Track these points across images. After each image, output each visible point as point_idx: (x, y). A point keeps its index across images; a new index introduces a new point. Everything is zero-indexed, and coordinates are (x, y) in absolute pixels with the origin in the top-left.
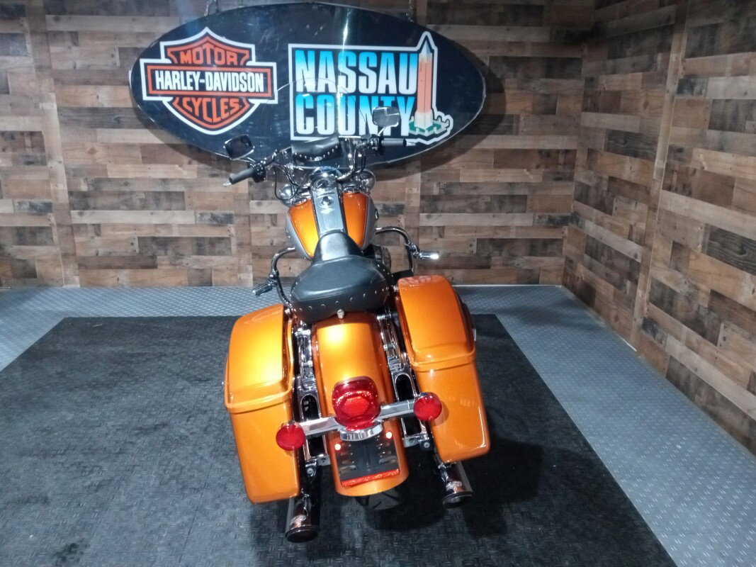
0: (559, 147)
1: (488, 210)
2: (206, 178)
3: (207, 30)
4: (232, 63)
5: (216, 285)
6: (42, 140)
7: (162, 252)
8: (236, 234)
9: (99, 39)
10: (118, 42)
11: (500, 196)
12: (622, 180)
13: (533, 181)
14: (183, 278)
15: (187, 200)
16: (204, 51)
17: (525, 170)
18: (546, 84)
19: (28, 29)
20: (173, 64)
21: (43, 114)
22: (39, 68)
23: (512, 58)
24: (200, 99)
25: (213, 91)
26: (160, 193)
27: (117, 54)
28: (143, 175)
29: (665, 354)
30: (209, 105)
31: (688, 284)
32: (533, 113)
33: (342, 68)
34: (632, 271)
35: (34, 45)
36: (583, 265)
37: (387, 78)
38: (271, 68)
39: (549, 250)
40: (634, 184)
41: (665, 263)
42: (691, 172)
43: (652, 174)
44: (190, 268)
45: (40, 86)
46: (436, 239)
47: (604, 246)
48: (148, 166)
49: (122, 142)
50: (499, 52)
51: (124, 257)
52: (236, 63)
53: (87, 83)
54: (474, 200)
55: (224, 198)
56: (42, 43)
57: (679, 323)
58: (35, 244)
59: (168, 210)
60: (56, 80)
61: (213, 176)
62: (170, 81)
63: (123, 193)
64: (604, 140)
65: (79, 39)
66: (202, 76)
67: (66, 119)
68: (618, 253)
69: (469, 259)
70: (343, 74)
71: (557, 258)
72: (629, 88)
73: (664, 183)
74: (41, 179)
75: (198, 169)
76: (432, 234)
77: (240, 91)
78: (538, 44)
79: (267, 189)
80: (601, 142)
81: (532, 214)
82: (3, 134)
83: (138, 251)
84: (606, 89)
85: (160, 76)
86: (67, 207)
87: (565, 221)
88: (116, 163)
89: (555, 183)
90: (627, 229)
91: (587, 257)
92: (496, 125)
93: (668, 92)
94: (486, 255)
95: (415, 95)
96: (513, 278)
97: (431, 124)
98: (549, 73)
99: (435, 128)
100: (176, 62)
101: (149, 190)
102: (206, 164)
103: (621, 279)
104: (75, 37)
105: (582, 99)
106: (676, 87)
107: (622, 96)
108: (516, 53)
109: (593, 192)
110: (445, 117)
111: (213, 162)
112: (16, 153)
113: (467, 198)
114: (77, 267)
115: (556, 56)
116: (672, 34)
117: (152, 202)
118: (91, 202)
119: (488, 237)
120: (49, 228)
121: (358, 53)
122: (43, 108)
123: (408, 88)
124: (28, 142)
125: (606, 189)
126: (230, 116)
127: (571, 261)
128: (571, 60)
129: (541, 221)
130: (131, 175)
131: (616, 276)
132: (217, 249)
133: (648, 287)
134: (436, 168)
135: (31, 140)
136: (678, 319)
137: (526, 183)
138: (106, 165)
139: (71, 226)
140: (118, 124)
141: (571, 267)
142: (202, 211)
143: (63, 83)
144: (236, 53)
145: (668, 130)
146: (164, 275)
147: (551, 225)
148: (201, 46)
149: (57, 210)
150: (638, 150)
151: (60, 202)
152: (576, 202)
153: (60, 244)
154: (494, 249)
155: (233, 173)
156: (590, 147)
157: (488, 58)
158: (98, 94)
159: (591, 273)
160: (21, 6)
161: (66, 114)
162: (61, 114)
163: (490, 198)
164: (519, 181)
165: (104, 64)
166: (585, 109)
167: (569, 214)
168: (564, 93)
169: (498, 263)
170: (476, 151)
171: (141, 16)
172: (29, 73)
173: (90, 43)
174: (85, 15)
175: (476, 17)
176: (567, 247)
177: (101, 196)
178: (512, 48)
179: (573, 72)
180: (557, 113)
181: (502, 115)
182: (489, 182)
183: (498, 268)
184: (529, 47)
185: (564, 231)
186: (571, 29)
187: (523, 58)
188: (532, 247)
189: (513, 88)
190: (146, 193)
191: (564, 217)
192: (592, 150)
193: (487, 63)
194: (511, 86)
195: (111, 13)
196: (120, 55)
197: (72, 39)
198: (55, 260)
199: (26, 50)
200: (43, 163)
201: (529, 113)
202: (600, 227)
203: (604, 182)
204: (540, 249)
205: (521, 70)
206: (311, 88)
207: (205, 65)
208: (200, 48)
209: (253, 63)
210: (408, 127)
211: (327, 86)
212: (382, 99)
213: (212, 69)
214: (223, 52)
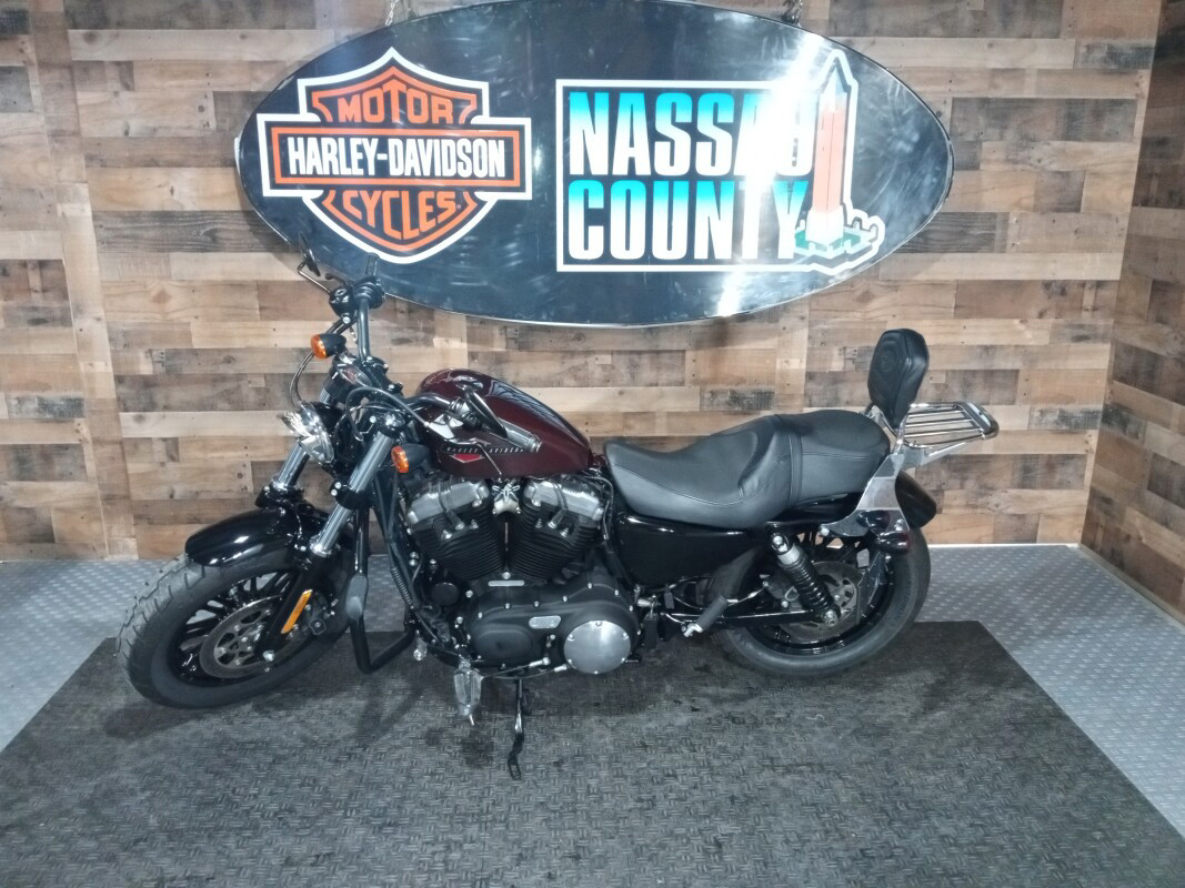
0: (1084, 275)
1: (941, 399)
2: (388, 347)
3: (392, 53)
4: (443, 120)
6: (64, 278)
9: (175, 77)
10: (212, 81)
11: (966, 371)
13: (1031, 343)
16: (387, 96)
17: (1016, 322)
18: (1063, 152)
19: (35, 61)
20: (324, 123)
21: (63, 225)
22: (57, 135)
23: (998, 100)
24: (377, 194)
25: (403, 177)
27: (210, 105)
28: (260, 342)
30: (396, 204)
32: (1035, 209)
33: (663, 125)
35: (46, 91)
36: (1146, 515)
38: (521, 129)
39: (1058, 477)
45: (59, 170)
48: (273, 324)
49: (218, 277)
50: (973, 89)
51: (223, 501)
52: (450, 120)
53: (152, 163)
56: (61, 86)
58: (54, 480)
60: (90, 158)
61: (401, 341)
62: (316, 157)
63: (223, 378)
65: (135, 77)
66: (383, 148)
67: (111, 234)
70: (665, 139)
71: (1073, 492)
74: (63, 352)
77: (457, 177)
78: (1050, 72)
79: (504, 366)
81: (1027, 407)
83: (251, 489)
85: (296, 149)
86: (112, 408)
87: (1090, 419)
88: (211, 319)
89: (1075, 346)
92: (965, 234)
94: (935, 488)
95: (810, 178)
96: (986, 530)
97: (841, 236)
98: (1070, 133)
99: (849, 242)
100: (329, 118)
101: (274, 371)
102: (386, 319)
104: (126, 71)
105: (1132, 180)
108: (1006, 91)
109: (1168, 369)
110: (867, 221)
111: (400, 316)
112: (11, 303)
114: (132, 521)
115: (1086, 97)
117: (278, 393)
118: (159, 397)
121: (695, 95)
122: (64, 215)
123: (795, 165)
124: (35, 280)
126: (438, 226)
127: (1108, 501)
128: (1115, 103)
129: (1045, 420)
130: (238, 344)
134: (838, 320)
135: (42, 276)
137: (1017, 346)
138: (189, 324)
139: (121, 443)
140: (212, 243)
141: (1106, 512)
143: (102, 166)
144: (456, 102)
147: (1064, 428)
148: (380, 85)
149: (93, 412)
151: (98, 397)
152: (1115, 382)
153: (99, 477)
154: (951, 477)
155: (440, 336)
156: (1160, 277)
157: (950, 102)
158: (173, 184)
159: (1166, 532)
160: (19, 12)
161: (109, 226)
162: (101, 226)
163: (944, 376)
164: (1002, 343)
165: (186, 125)
166: (1141, 200)
167: (1100, 407)
168: (1098, 169)
169: (956, 502)
170: (919, 284)
171: (260, 28)
172: (36, 145)
173: (157, 83)
174: (146, 28)
175: (927, 21)
176: (1094, 470)
177: (179, 384)
178: (999, 80)
179: (1119, 129)
180: (1082, 210)
181: (974, 214)
182: (944, 345)
183: (956, 511)
184: (1031, 81)
185: (1088, 439)
186: (1119, 43)
187: (1019, 100)
188: (1027, 470)
189: (997, 160)
190: (268, 378)
191: (1089, 413)
192: (1167, 284)
193: (947, 111)
194: (994, 157)
195: (199, 23)
196: (216, 104)
197: (121, 78)
198: (89, 508)
199: (30, 101)
200: (65, 321)
201: (1027, 209)
204: (1040, 474)
205: (1014, 124)
206: (599, 168)
207: (387, 123)
208: (379, 90)
209: (485, 118)
210: (794, 241)
211: (632, 162)
212: (742, 186)
213: (402, 132)
214: (423, 98)
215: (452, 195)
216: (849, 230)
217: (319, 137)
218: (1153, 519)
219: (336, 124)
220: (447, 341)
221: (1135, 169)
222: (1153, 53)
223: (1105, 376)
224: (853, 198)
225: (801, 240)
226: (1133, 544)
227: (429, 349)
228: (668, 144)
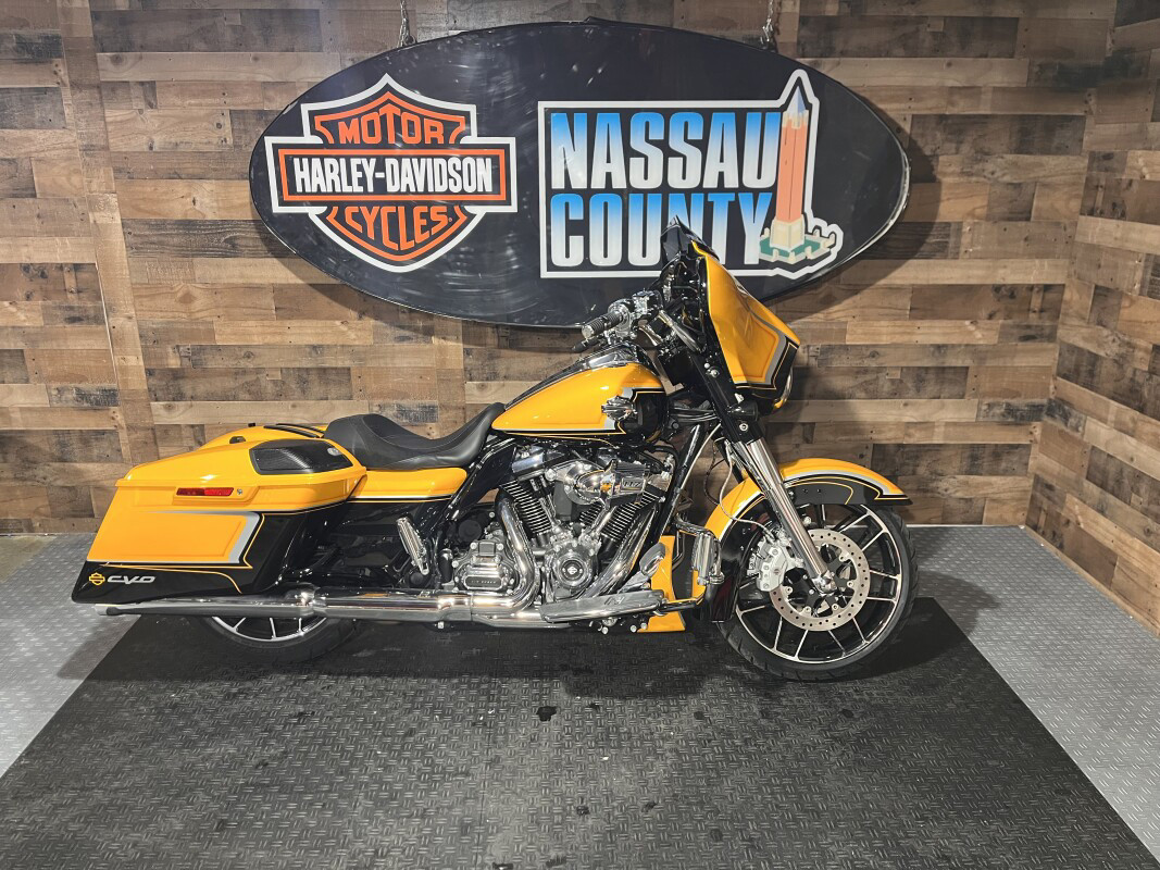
0: (1032, 282)
1: (894, 395)
2: (391, 344)
3: (387, 79)
4: (434, 140)
6: (97, 281)
9: (194, 96)
10: (228, 101)
11: (919, 368)
13: (981, 342)
15: (355, 382)
17: (967, 323)
18: (1015, 164)
19: (66, 79)
20: (326, 145)
21: (97, 232)
22: (88, 150)
23: (955, 117)
25: (399, 193)
26: (308, 370)
27: (226, 122)
28: (278, 339)
30: (393, 218)
32: (988, 218)
33: (637, 143)
35: (78, 110)
36: (1085, 502)
37: (722, 160)
38: (506, 147)
39: (1003, 465)
45: (90, 182)
46: (797, 446)
47: (1139, 476)
48: (288, 323)
49: (241, 281)
50: (928, 106)
52: (441, 141)
53: (175, 175)
54: (868, 377)
55: (421, 377)
56: (91, 105)
58: (93, 462)
60: (118, 171)
61: (402, 339)
62: (319, 176)
63: (245, 372)
64: (1139, 274)
65: (158, 96)
66: (380, 167)
67: (140, 240)
70: (639, 155)
71: (1018, 478)
74: (97, 348)
75: (375, 327)
76: (789, 436)
77: (448, 192)
78: (1003, 90)
79: (496, 361)
80: (1132, 277)
81: (977, 400)
82: (26, 268)
84: (1148, 177)
85: (302, 170)
86: (144, 398)
87: (1035, 412)
88: (232, 319)
89: (1021, 345)
91: (1092, 488)
92: (921, 242)
95: (773, 189)
96: (937, 514)
97: (802, 243)
98: (1022, 148)
99: (809, 249)
101: (289, 366)
102: (390, 319)
104: (150, 91)
105: (1082, 193)
108: (962, 107)
109: (1106, 369)
110: (827, 229)
111: (401, 315)
112: (49, 302)
113: (858, 373)
115: (1037, 113)
117: (293, 385)
118: (187, 387)
119: (893, 442)
121: (667, 114)
122: (95, 222)
123: (759, 177)
124: (70, 282)
125: (1146, 369)
126: (432, 238)
127: (1050, 487)
128: (1066, 120)
129: (991, 414)
130: (257, 340)
134: (803, 320)
135: (76, 278)
137: (967, 345)
138: (212, 323)
139: (153, 429)
140: (232, 249)
141: (1049, 498)
142: (380, 402)
143: (129, 178)
144: (443, 121)
147: (1010, 420)
148: (376, 109)
149: (126, 401)
151: (132, 387)
152: (1061, 380)
153: (133, 460)
154: (905, 465)
155: (438, 336)
156: (1101, 283)
157: (909, 119)
158: (195, 195)
159: (1101, 519)
160: (53, 37)
161: (137, 232)
162: (130, 233)
163: (899, 372)
164: (953, 342)
165: (206, 141)
166: (1087, 210)
167: (1045, 401)
168: (1049, 180)
169: (909, 487)
170: (880, 288)
171: (271, 51)
172: (69, 159)
173: (179, 103)
174: (167, 50)
175: (889, 42)
177: (204, 377)
178: (956, 98)
179: (1068, 144)
180: (1032, 219)
181: (930, 223)
182: (901, 344)
184: (987, 97)
185: (1033, 430)
186: (1070, 63)
187: (975, 116)
188: (974, 458)
189: (952, 174)
190: (284, 371)
191: (1034, 406)
192: (1108, 289)
193: (907, 127)
194: (951, 169)
195: (214, 46)
196: (231, 123)
197: (145, 97)
199: (64, 119)
200: (98, 320)
201: (978, 218)
202: (1129, 438)
203: (1139, 354)
204: (986, 463)
205: (970, 139)
206: (579, 182)
207: (384, 144)
208: (375, 113)
209: (473, 139)
210: (759, 248)
211: (609, 176)
212: (711, 197)
213: (398, 152)
214: (416, 120)
215: (444, 209)
216: (809, 237)
217: (322, 158)
218: (1089, 506)
219: (337, 145)
220: (444, 341)
221: (1083, 181)
223: (1051, 372)
224: (813, 208)
226: (1071, 527)
227: (428, 346)
228: (642, 160)
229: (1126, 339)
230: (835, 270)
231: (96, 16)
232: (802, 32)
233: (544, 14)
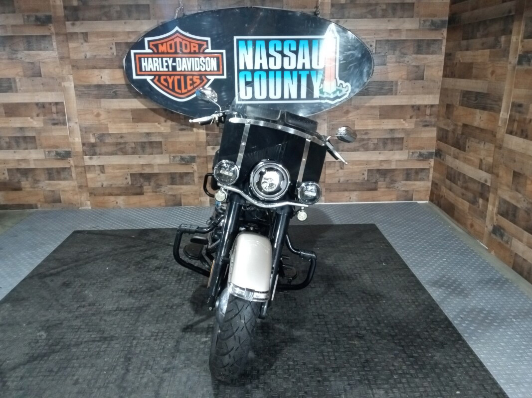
0: (426, 103)
1: (375, 149)
2: (177, 132)
3: (177, 28)
4: (195, 51)
5: (185, 206)
6: (64, 109)
7: (147, 183)
8: (198, 170)
9: (101, 37)
10: (114, 39)
11: (384, 138)
12: (473, 126)
13: (408, 128)
14: (162, 201)
15: (164, 147)
16: (175, 43)
17: (402, 120)
18: (416, 58)
19: (54, 32)
20: (154, 53)
21: (64, 90)
22: (62, 58)
23: (392, 40)
24: (172, 77)
25: (181, 71)
26: (145, 143)
27: (114, 47)
28: (133, 130)
29: (511, 252)
30: (179, 81)
31: (526, 202)
32: (407, 79)
33: (272, 52)
34: (483, 192)
35: (58, 43)
36: (445, 187)
37: (304, 58)
38: (222, 54)
39: (420, 177)
40: (483, 129)
41: (508, 186)
42: (527, 121)
43: (498, 122)
44: (166, 194)
45: (62, 71)
46: (338, 170)
47: (460, 174)
48: (137, 124)
49: (118, 108)
50: (383, 36)
51: (120, 187)
52: (197, 51)
53: (94, 68)
54: (365, 142)
55: (189, 145)
56: (63, 41)
57: (521, 229)
58: (61, 180)
59: (151, 154)
60: (73, 66)
61: (182, 130)
62: (152, 65)
63: (120, 144)
64: (459, 98)
65: (89, 38)
66: (174, 61)
67: (81, 93)
68: (471, 179)
69: (362, 184)
70: (272, 56)
71: (426, 182)
72: (479, 61)
73: (507, 129)
74: (64, 135)
75: (171, 125)
76: (335, 167)
77: (200, 71)
78: (410, 30)
79: (218, 138)
80: (456, 100)
81: (407, 151)
82: (37, 104)
83: (130, 183)
84: (461, 61)
85: (145, 62)
86: (81, 154)
87: (430, 155)
88: (115, 123)
89: (424, 129)
90: (477, 162)
91: (448, 182)
92: (382, 89)
93: (510, 63)
94: (374, 181)
95: (324, 69)
96: (394, 196)
97: (335, 90)
98: (419, 51)
99: (338, 92)
100: (156, 51)
101: (138, 141)
102: (176, 122)
103: (475, 198)
104: (85, 36)
105: (442, 69)
106: (517, 59)
107: (474, 66)
108: (395, 37)
109: (450, 134)
110: (345, 84)
111: (182, 121)
112: (46, 117)
113: (360, 141)
114: (89, 195)
115: (424, 39)
116: (513, 21)
117: (139, 149)
118: (98, 150)
119: (375, 168)
120: (69, 168)
121: (283, 41)
122: (64, 86)
123: (318, 64)
124: (54, 109)
125: (460, 133)
126: (193, 89)
127: (437, 184)
129: (414, 156)
130: (125, 131)
131: (470, 195)
132: (185, 181)
133: (497, 203)
134: (337, 120)
135: (56, 108)
136: (520, 227)
137: (403, 129)
138: (107, 124)
139: (84, 167)
140: (115, 96)
141: (437, 189)
142: (174, 155)
143: (78, 68)
144: (198, 44)
145: (511, 91)
146: (148, 198)
147: (421, 158)
148: (173, 40)
149: (75, 156)
150: (487, 105)
151: (77, 150)
152: (438, 141)
153: (77, 179)
154: (380, 177)
155: (195, 128)
156: (448, 103)
157: (375, 41)
158: (102, 75)
159: (451, 193)
160: (49, 16)
161: (80, 90)
162: (77, 90)
163: (376, 140)
164: (397, 128)
165: (106, 54)
166: (445, 76)
167: (434, 151)
168: (429, 64)
169: (383, 186)
170: (366, 107)
171: (131, 20)
172: (54, 62)
173: (96, 40)
174: (92, 20)
175: (366, 13)
176: (433, 174)
177: (104, 146)
178: (392, 33)
179: (436, 50)
180: (424, 79)
181: (385, 81)
182: (377, 129)
183: (383, 190)
184: (404, 33)
185: (430, 162)
186: (435, 19)
187: (400, 40)
188: (408, 174)
189: (393, 62)
190: (136, 143)
191: (430, 153)
192: (450, 105)
193: (374, 45)
194: (392, 60)
195: (109, 18)
196: (116, 48)
197: (84, 38)
198: (74, 190)
199: (53, 47)
200: (64, 124)
201: (404, 79)
202: (456, 160)
203: (459, 128)
204: (413, 176)
205: (398, 49)
206: (250, 67)
207: (176, 53)
208: (172, 41)
209: (209, 50)
210: (319, 92)
211: (261, 65)
212: (300, 72)
213: (180, 55)
214: (188, 44)
215: (198, 77)
216: (337, 87)
217: (152, 58)
218: (448, 189)
219: (158, 53)
220: (198, 129)
221: (443, 64)
222: (447, 22)
223: (435, 139)
224: (339, 76)
225: (321, 92)
226: (443, 198)
227: (192, 133)
228: (273, 58)
229: (455, 123)
230: (350, 100)
231: (65, 8)
232: (332, 10)
233: (235, 4)
